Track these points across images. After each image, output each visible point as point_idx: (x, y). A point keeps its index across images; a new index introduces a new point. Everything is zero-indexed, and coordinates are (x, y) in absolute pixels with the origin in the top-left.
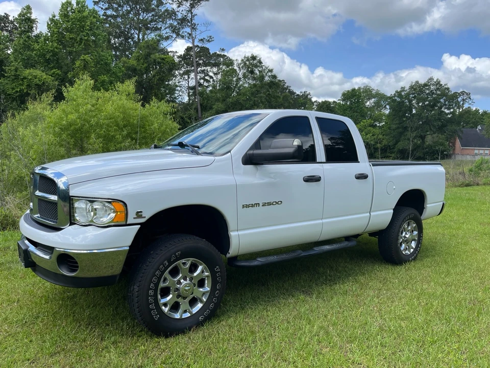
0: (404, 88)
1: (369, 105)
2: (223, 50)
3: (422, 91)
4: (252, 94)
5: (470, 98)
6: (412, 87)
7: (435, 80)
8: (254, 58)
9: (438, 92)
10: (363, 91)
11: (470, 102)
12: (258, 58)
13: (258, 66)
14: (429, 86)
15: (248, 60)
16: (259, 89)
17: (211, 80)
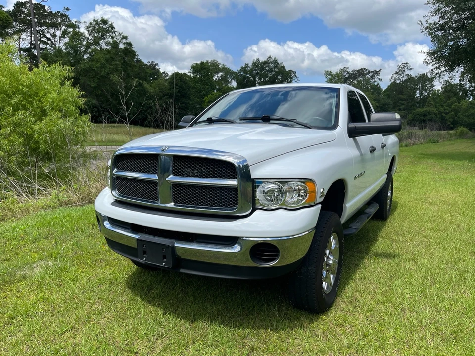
0: (248, 64)
1: (217, 79)
2: (67, 9)
3: (263, 69)
4: (107, 61)
5: (296, 77)
6: (254, 64)
7: (273, 59)
8: (105, 22)
9: (276, 70)
10: (211, 65)
11: (296, 80)
12: (110, 23)
13: (111, 32)
14: (269, 63)
15: (97, 23)
16: (113, 57)
17: (49, 42)
